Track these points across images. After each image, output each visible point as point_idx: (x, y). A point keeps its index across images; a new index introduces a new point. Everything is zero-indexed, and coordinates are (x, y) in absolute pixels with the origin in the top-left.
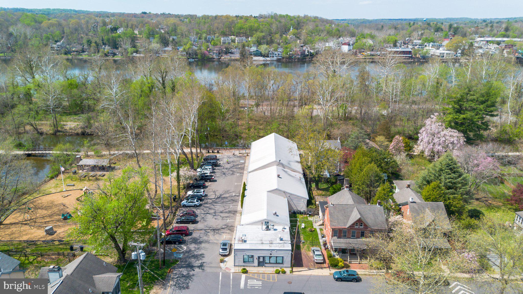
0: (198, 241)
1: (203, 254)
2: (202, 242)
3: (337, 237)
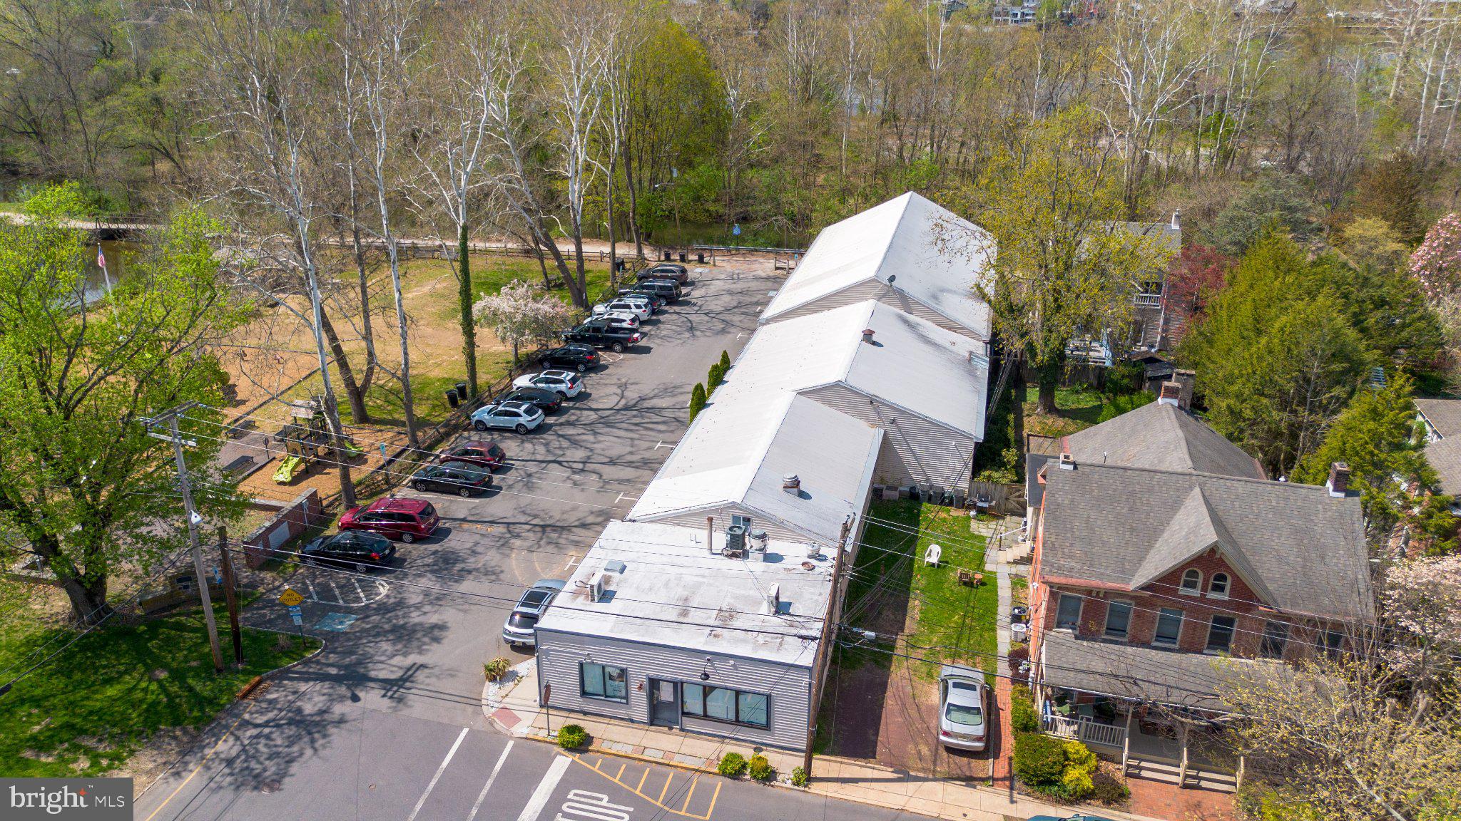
0: (459, 566)
1: (442, 627)
2: (470, 572)
3: (1077, 633)
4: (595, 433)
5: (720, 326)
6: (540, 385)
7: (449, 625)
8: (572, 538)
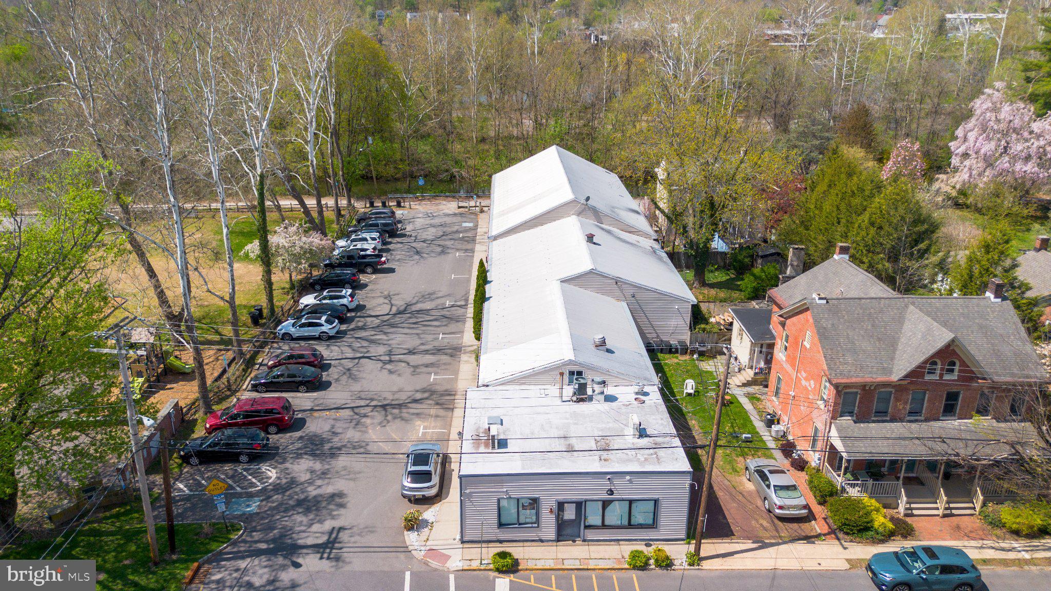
2: (339, 449)
3: (855, 418)
5: (439, 249)
8: (412, 411)
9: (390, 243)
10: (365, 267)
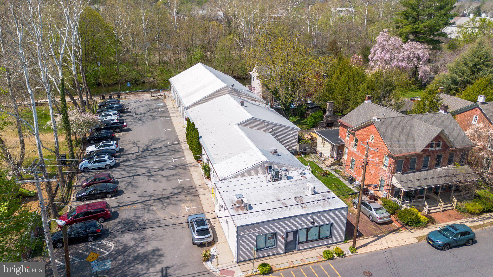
0: (137, 225)
1: (158, 250)
2: (145, 225)
3: (402, 172)
4: (142, 162)
5: (151, 117)
6: (101, 149)
7: (159, 248)
8: (176, 199)
9: (122, 116)
10: (116, 129)
